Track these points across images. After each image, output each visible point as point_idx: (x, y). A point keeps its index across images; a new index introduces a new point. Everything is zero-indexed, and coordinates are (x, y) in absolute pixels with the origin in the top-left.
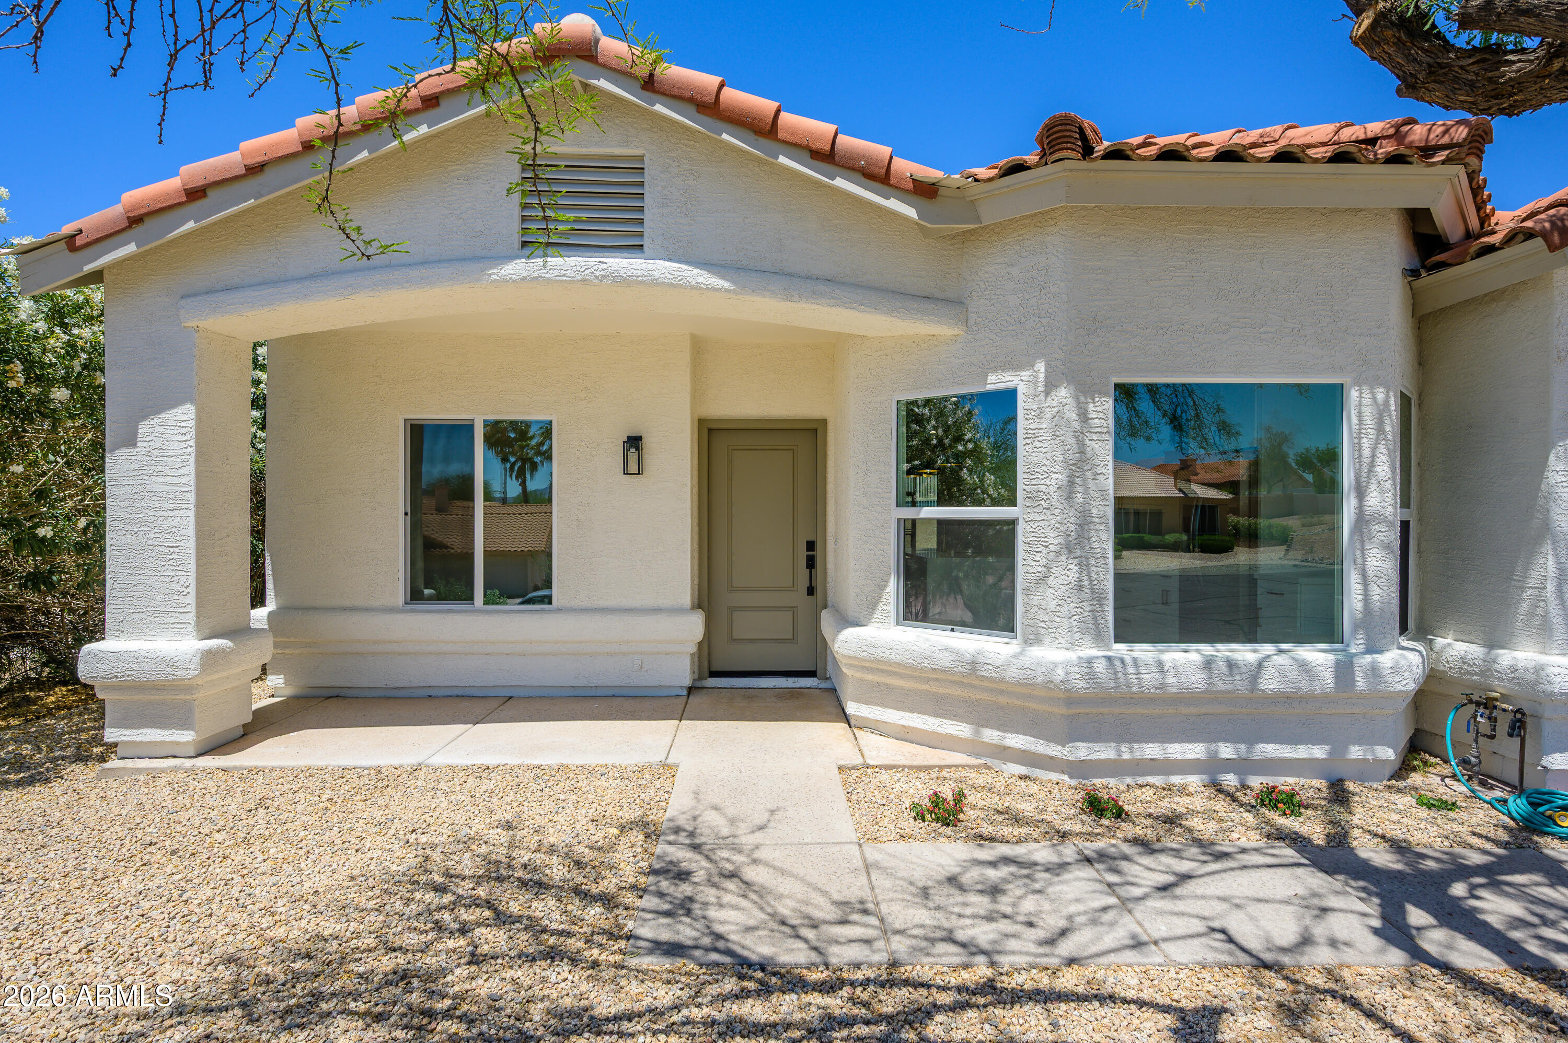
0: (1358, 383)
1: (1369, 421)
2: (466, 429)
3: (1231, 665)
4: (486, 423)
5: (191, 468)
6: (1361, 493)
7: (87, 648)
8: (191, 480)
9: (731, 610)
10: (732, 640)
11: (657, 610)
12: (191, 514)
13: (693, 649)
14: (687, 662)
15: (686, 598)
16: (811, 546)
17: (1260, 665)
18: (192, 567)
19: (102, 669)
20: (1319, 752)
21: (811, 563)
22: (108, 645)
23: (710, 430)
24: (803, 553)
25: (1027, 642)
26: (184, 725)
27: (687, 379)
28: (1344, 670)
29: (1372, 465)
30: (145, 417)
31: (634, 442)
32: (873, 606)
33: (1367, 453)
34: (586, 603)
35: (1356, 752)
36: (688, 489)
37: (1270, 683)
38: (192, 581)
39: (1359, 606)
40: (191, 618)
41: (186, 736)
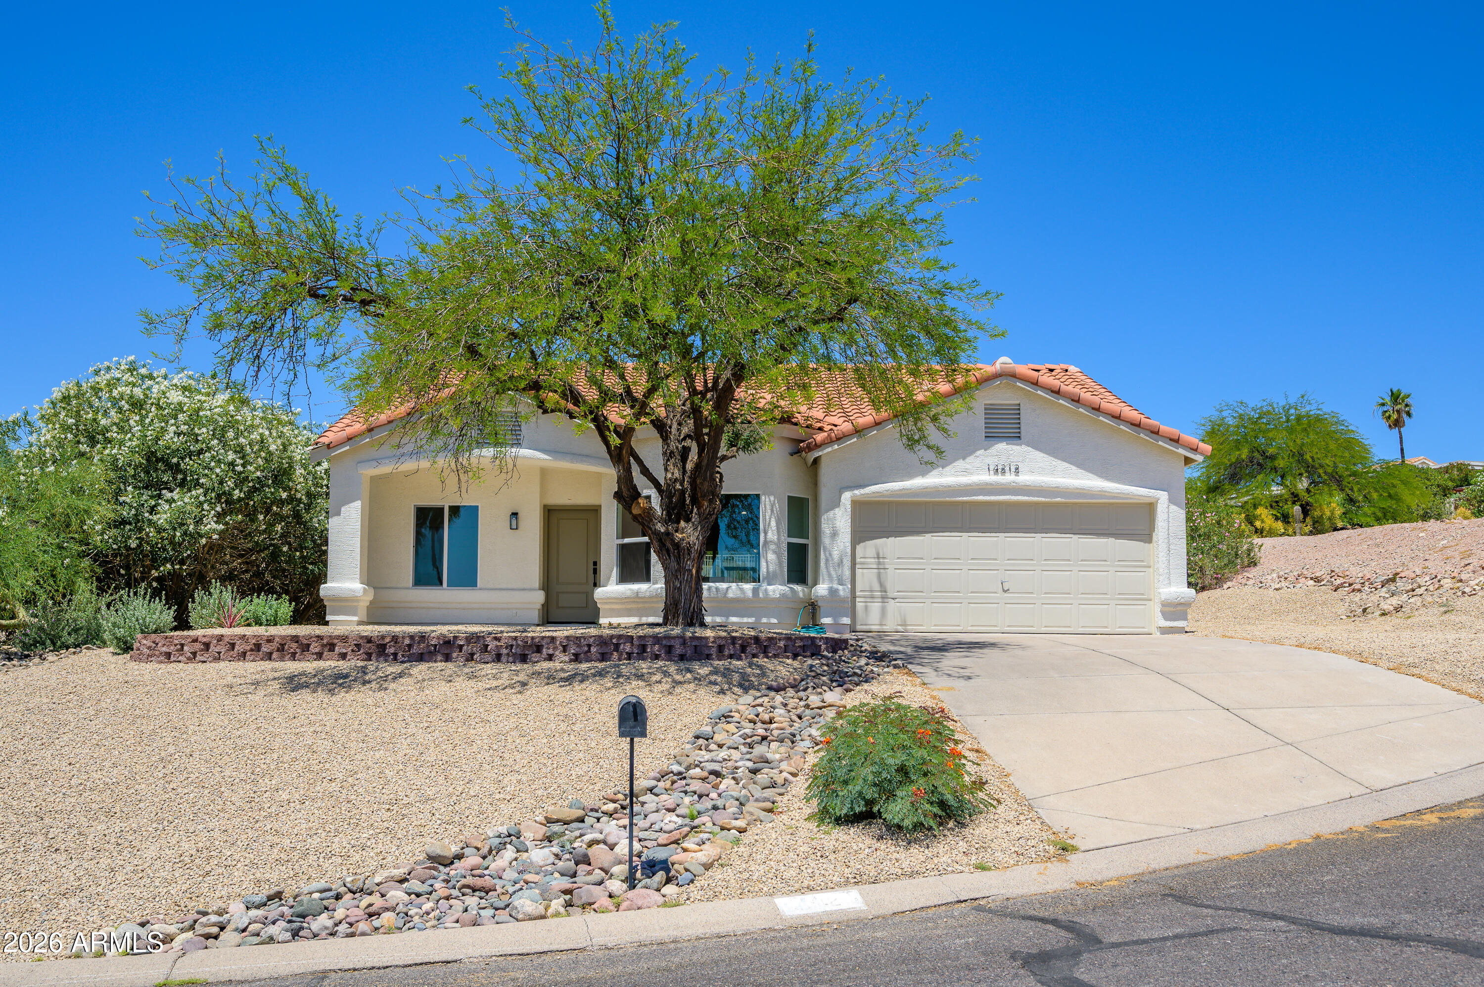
0: (764, 494)
1: (768, 507)
2: (441, 510)
3: (717, 589)
4: (450, 507)
5: (359, 523)
6: (766, 533)
7: (322, 586)
8: (359, 527)
9: (558, 593)
10: (558, 607)
11: (524, 589)
12: (359, 539)
13: (539, 606)
14: (537, 613)
15: (536, 583)
16: (595, 563)
17: (727, 589)
18: (359, 558)
19: (330, 593)
20: (751, 620)
21: (595, 571)
22: (328, 585)
23: (549, 510)
24: (591, 567)
25: (654, 584)
26: (354, 615)
27: (537, 488)
28: (755, 591)
29: (769, 524)
30: (343, 505)
31: (515, 514)
32: (609, 578)
33: (767, 517)
34: (492, 587)
35: (764, 620)
36: (538, 536)
37: (730, 595)
38: (359, 563)
39: (765, 570)
40: (358, 576)
41: (355, 618)
